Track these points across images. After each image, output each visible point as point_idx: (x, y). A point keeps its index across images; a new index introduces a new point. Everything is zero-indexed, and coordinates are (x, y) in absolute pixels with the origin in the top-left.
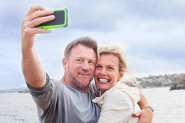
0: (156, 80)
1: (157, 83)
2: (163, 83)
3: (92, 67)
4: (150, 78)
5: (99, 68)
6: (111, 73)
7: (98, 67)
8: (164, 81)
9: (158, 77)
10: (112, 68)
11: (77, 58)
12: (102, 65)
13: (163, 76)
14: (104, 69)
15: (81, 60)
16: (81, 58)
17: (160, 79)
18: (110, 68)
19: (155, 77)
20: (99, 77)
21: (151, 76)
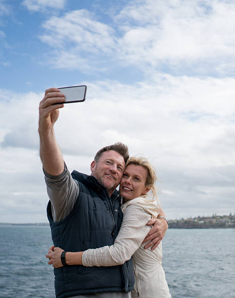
0: (220, 220)
1: (220, 224)
2: (227, 223)
3: (120, 173)
4: (214, 217)
5: (126, 177)
6: (136, 184)
7: (126, 175)
8: (228, 222)
9: (221, 217)
10: (138, 179)
11: (107, 159)
12: (130, 174)
13: (228, 217)
14: (130, 178)
15: (111, 162)
16: (111, 160)
17: (224, 220)
18: (136, 178)
19: (219, 217)
20: (124, 185)
21: (215, 216)
